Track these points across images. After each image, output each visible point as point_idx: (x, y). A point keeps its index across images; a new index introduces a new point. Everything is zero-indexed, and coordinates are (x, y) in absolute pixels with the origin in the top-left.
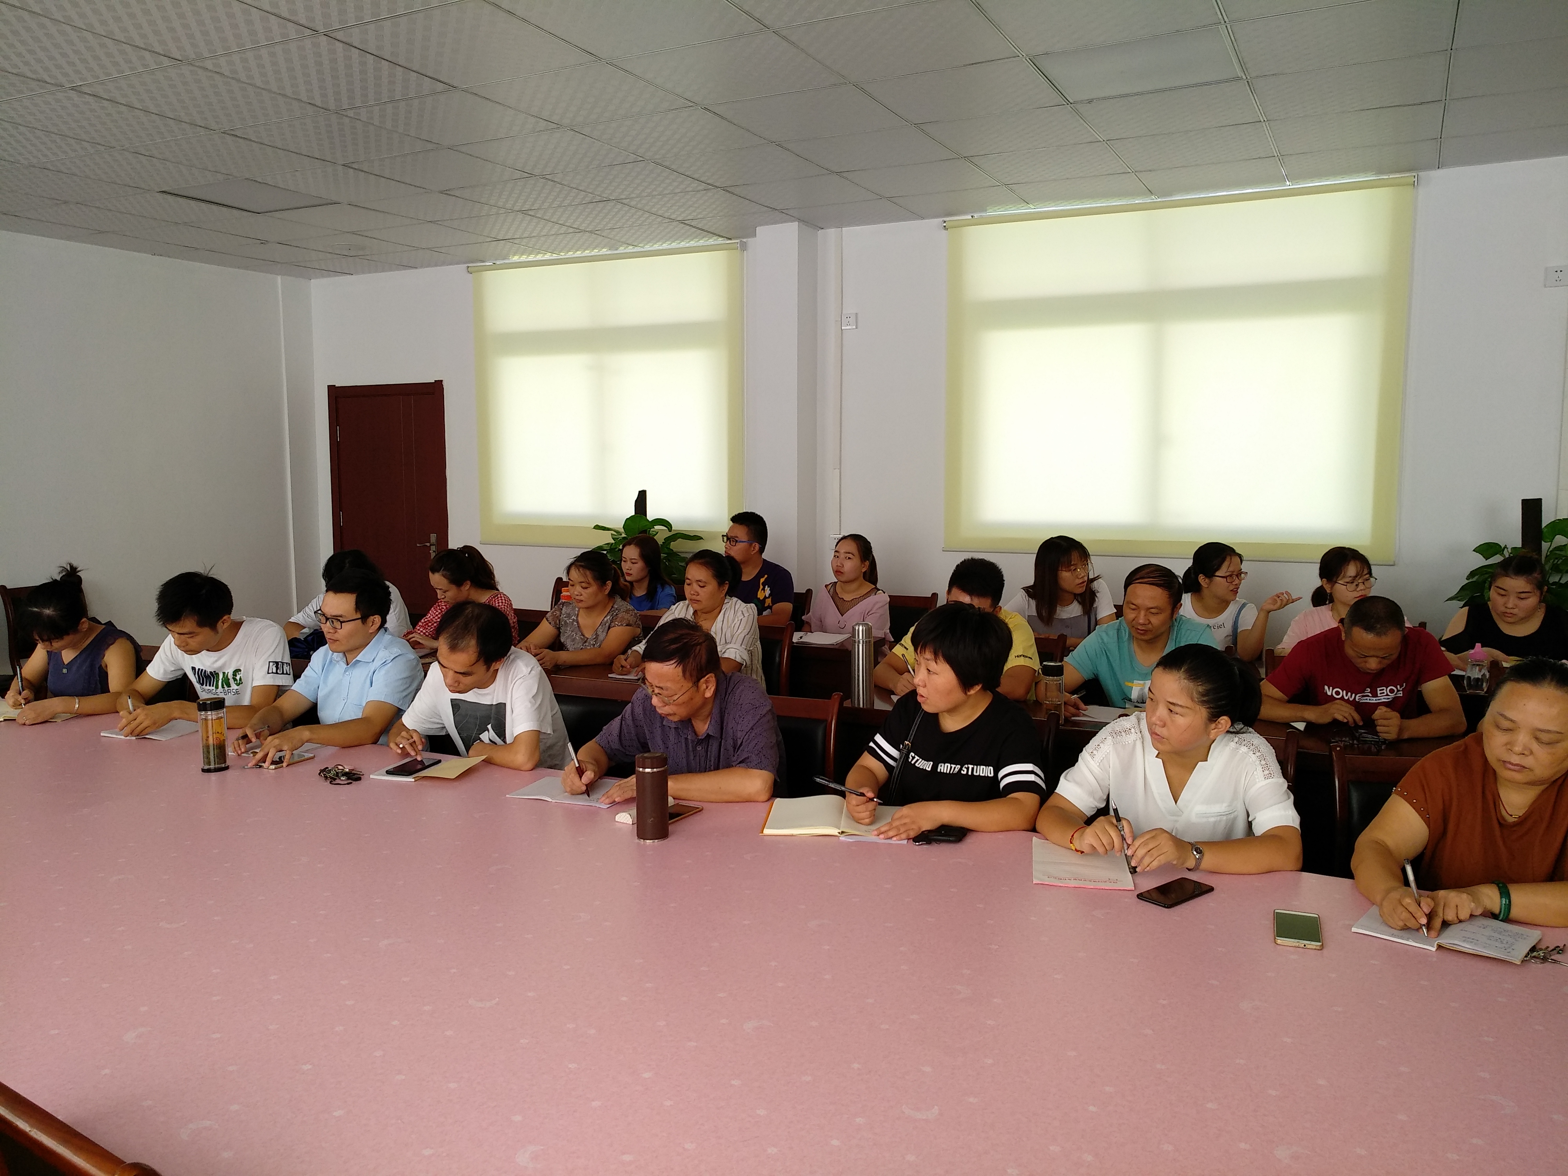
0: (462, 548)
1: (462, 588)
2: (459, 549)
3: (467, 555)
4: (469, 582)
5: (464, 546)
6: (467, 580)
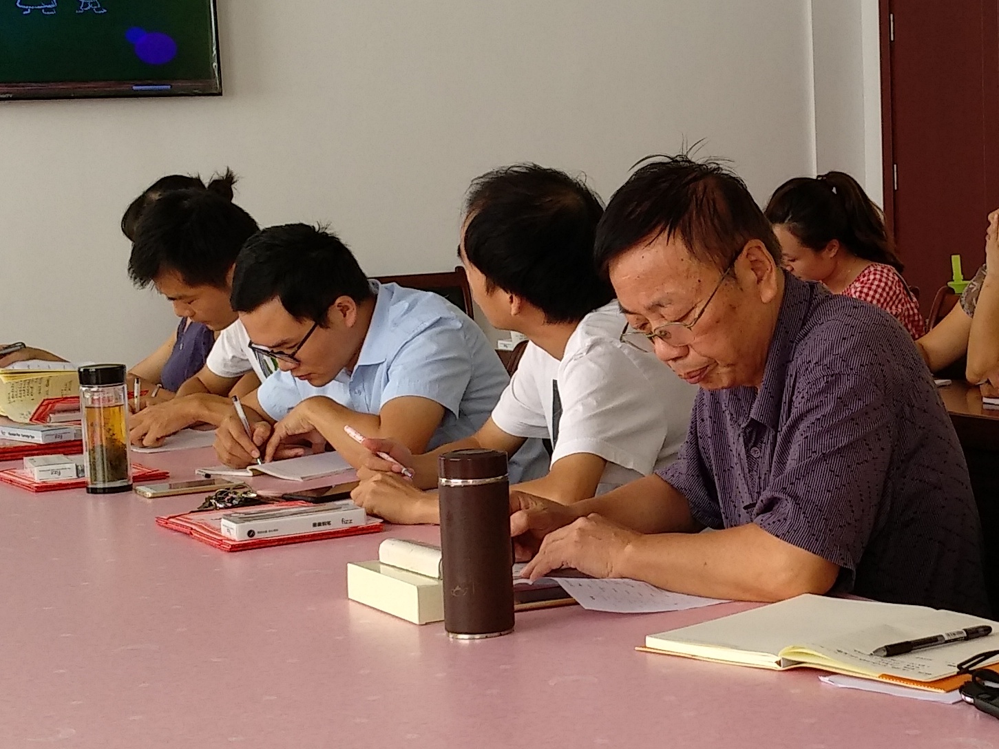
0: (826, 175)
1: (824, 253)
2: (819, 179)
3: (834, 190)
4: (835, 242)
5: (830, 173)
6: (831, 239)
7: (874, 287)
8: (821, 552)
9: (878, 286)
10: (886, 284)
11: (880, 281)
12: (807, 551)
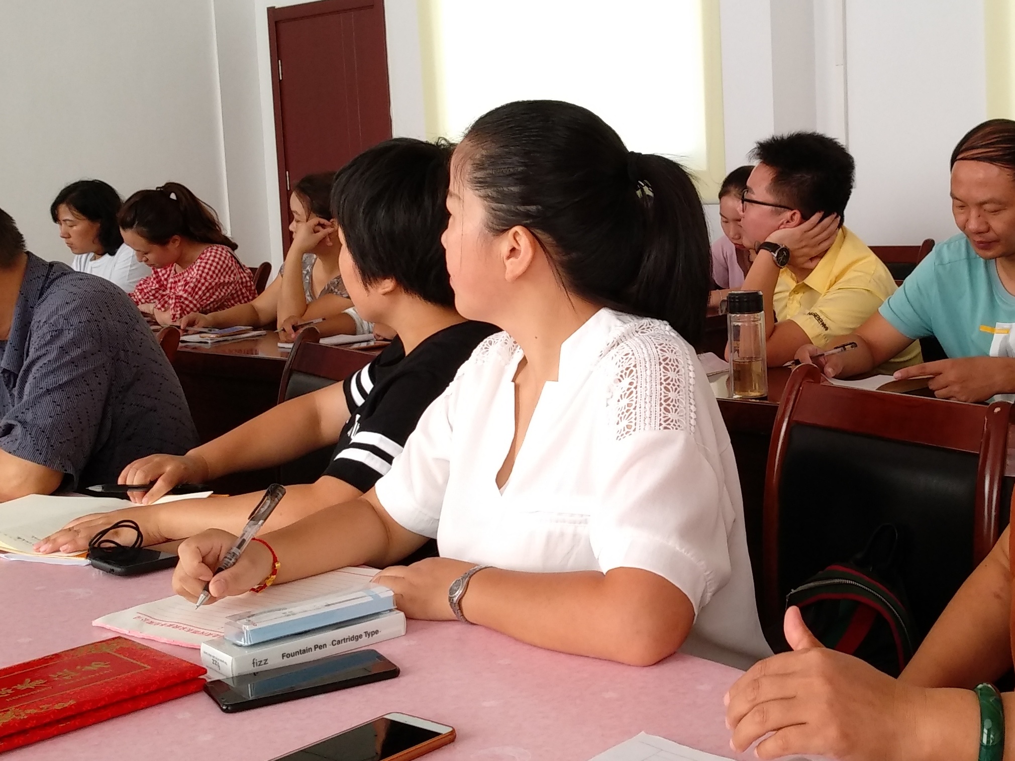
0: (163, 187)
2: (158, 190)
7: (210, 262)
8: (45, 463)
9: (213, 261)
10: (220, 259)
11: (215, 257)
12: (32, 463)
